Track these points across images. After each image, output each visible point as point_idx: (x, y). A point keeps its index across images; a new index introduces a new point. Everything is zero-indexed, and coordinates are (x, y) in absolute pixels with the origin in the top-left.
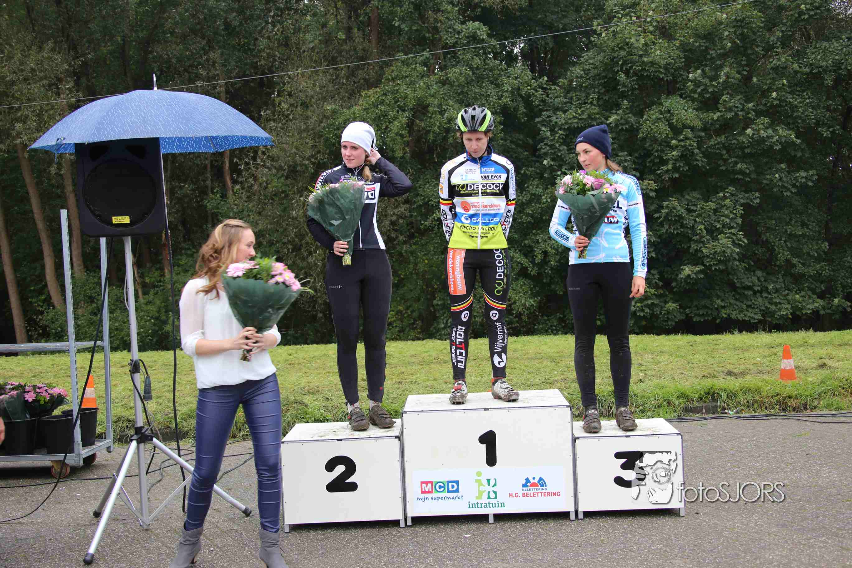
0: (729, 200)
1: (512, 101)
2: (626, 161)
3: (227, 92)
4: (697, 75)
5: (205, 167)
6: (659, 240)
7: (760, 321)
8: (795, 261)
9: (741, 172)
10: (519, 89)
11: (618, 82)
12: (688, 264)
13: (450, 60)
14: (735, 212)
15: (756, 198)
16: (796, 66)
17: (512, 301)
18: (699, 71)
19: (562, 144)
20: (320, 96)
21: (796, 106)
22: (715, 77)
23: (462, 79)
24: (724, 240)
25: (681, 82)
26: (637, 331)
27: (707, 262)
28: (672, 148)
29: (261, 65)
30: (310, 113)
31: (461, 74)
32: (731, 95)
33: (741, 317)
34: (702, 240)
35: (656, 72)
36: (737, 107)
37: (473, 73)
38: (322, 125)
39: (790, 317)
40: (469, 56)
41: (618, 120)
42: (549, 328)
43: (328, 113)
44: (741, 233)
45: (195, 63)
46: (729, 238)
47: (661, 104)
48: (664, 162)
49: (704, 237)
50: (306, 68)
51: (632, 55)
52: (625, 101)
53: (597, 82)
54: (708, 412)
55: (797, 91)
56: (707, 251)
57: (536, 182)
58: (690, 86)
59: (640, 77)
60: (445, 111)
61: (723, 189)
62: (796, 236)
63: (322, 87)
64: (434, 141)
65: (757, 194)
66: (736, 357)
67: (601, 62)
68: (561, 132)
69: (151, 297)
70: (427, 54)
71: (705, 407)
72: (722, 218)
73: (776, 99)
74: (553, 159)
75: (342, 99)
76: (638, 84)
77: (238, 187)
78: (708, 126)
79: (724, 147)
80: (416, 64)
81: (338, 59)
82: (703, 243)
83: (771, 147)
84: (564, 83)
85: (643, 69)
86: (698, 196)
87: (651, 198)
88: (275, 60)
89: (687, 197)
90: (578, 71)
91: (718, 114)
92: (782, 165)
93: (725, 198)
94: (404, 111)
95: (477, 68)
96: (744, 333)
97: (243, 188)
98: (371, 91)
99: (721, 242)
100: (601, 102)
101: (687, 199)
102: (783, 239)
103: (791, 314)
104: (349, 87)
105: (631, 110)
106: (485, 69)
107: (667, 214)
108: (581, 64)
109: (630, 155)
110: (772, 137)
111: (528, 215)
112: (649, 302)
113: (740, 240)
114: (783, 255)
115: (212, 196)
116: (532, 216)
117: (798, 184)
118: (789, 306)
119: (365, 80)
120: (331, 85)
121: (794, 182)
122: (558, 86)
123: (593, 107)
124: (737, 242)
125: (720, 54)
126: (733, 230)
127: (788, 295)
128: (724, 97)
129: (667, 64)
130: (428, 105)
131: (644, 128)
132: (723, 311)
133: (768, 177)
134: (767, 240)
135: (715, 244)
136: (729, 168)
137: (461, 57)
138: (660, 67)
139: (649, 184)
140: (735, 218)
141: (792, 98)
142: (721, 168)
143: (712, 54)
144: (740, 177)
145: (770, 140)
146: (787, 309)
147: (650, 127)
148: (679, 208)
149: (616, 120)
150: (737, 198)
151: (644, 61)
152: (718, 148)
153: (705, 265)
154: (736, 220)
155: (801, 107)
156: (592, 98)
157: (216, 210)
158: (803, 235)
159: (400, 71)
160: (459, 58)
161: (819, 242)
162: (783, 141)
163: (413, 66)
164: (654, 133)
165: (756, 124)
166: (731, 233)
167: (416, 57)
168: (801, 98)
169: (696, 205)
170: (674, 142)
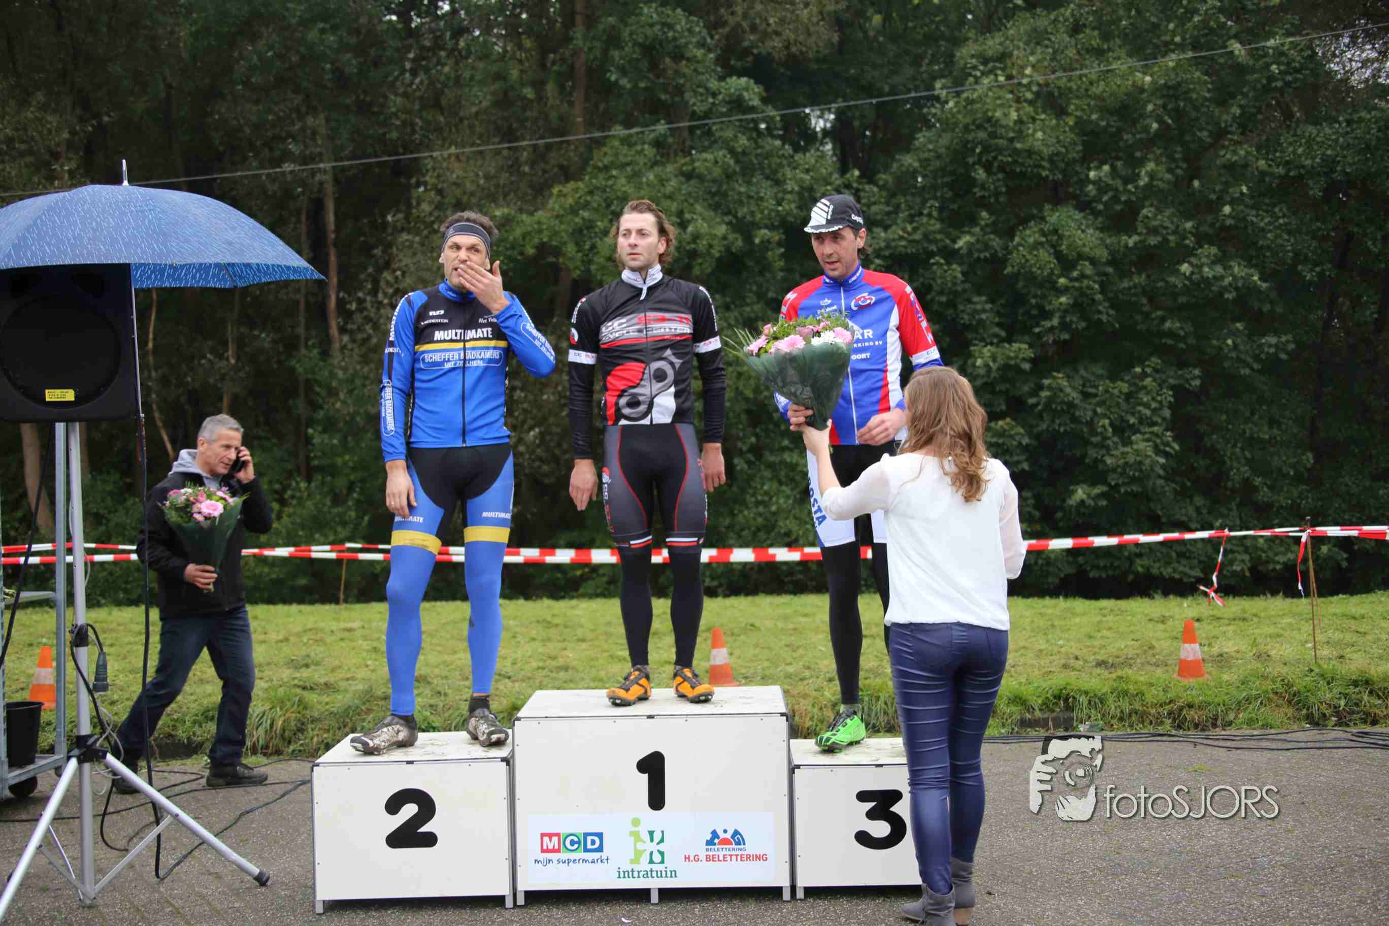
0: (1149, 379)
1: (800, 208)
2: (984, 311)
3: (336, 180)
4: (1102, 174)
6: (1034, 443)
8: (1258, 481)
9: (1171, 334)
11: (973, 182)
12: (1083, 482)
13: (700, 138)
14: (1159, 398)
16: (1262, 163)
17: (793, 537)
18: (1106, 168)
20: (486, 192)
21: (1263, 230)
22: (1133, 178)
23: (717, 172)
24: (1141, 444)
25: (1076, 183)
27: (1113, 480)
28: (1060, 292)
29: (391, 140)
31: (716, 162)
32: (1157, 208)
33: (1167, 572)
34: (1106, 443)
35: (1036, 166)
36: (1166, 228)
37: (737, 162)
39: (1248, 574)
41: (972, 244)
44: (1168, 433)
45: (284, 134)
46: (1148, 440)
47: (1043, 219)
48: (1048, 315)
49: (1109, 438)
50: (464, 147)
51: (996, 137)
52: (984, 214)
53: (939, 181)
54: (1057, 728)
55: (1266, 204)
56: (1114, 461)
58: (1090, 191)
59: (1010, 175)
60: (689, 222)
61: (1141, 362)
62: (1261, 441)
63: (487, 177)
65: (1197, 372)
67: (948, 148)
70: (661, 127)
71: (1052, 719)
72: (1140, 408)
73: (1230, 216)
75: (521, 199)
76: (1007, 186)
77: (346, 338)
78: (1120, 256)
79: (1144, 293)
80: (644, 143)
81: (518, 134)
82: (1108, 448)
83: (1221, 294)
84: (887, 181)
85: (1016, 162)
86: (1101, 371)
87: (1024, 372)
88: (414, 132)
89: (1082, 372)
90: (911, 161)
91: (1136, 238)
92: (1239, 326)
93: (1144, 375)
95: (744, 153)
96: (1171, 597)
97: (353, 341)
98: (568, 188)
99: (1135, 447)
100: (945, 215)
101: (1082, 377)
102: (1239, 445)
103: (1250, 569)
104: (534, 178)
105: (995, 228)
106: (757, 156)
107: (1050, 401)
108: (914, 150)
109: (992, 302)
110: (1222, 278)
113: (1167, 444)
114: (1239, 472)
115: (303, 351)
117: (1263, 356)
118: (1246, 557)
119: (561, 167)
120: (504, 176)
121: (1257, 352)
122: (877, 185)
123: (932, 222)
124: (1162, 447)
125: (1141, 139)
126: (1156, 429)
128: (1145, 211)
129: (1053, 155)
131: (1015, 258)
132: (1138, 561)
133: (1215, 342)
134: (1212, 445)
135: (1126, 450)
136: (1152, 328)
137: (717, 134)
138: (1042, 159)
139: (1020, 349)
140: (1160, 409)
141: (1257, 216)
142: (1139, 327)
143: (1127, 141)
144: (1170, 342)
145: (1219, 283)
146: (1243, 561)
147: (1024, 256)
148: (1068, 390)
149: (970, 245)
150: (1164, 377)
151: (1015, 149)
152: (1135, 295)
153: (1109, 485)
154: (1161, 412)
155: (1270, 231)
156: (930, 207)
157: (310, 376)
158: (1271, 440)
159: (616, 155)
160: (713, 135)
161: (1299, 451)
162: (1240, 284)
163: (639, 148)
164: (1031, 266)
165: (1195, 255)
166: (1152, 433)
167: (642, 133)
168: (1272, 217)
169: (1096, 387)
170: (1062, 281)
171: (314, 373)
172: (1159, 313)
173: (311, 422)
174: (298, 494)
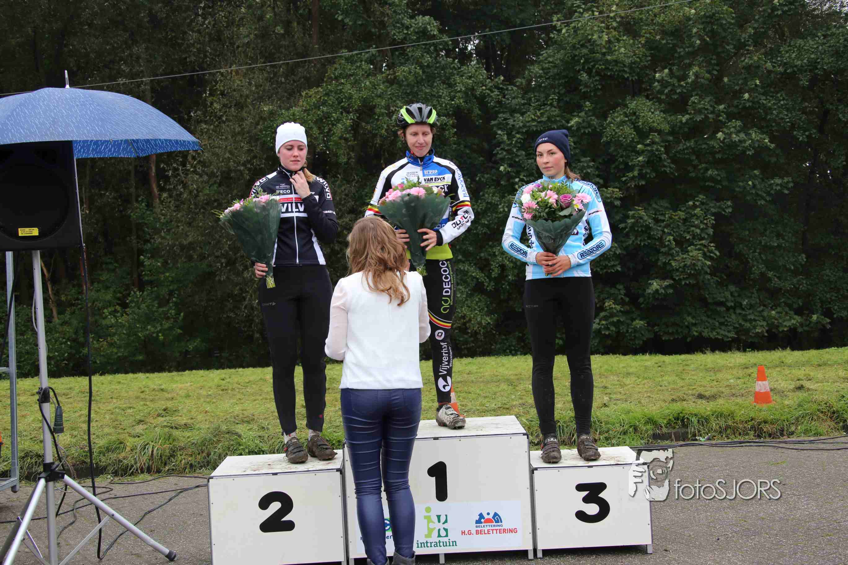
0: (699, 209)
1: (465, 102)
2: (589, 167)
3: (153, 90)
5: (129, 173)
6: (625, 253)
7: (734, 340)
8: (770, 274)
9: (712, 179)
10: (473, 89)
11: (579, 82)
12: (656, 278)
13: (398, 57)
14: (705, 222)
15: (728, 207)
16: (769, 65)
17: (467, 319)
18: (666, 71)
19: (519, 149)
20: (256, 95)
21: (770, 108)
22: (684, 77)
23: (411, 78)
24: (694, 253)
25: (647, 82)
26: (602, 350)
27: (677, 276)
28: (639, 153)
29: (191, 61)
30: (245, 115)
31: (410, 72)
32: (701, 97)
33: (713, 335)
34: (671, 252)
35: (620, 71)
36: (707, 109)
37: (423, 72)
38: (259, 127)
39: (766, 334)
40: (418, 53)
41: (580, 123)
42: (507, 349)
43: (266, 115)
44: (712, 245)
45: (117, 58)
46: (699, 249)
47: (626, 106)
48: (630, 169)
49: (673, 249)
50: (241, 65)
51: (594, 53)
52: (587, 103)
53: (557, 82)
54: (677, 439)
55: (771, 92)
56: (677, 264)
57: (492, 190)
58: (656, 87)
59: (603, 77)
60: (393, 112)
61: (693, 198)
62: (771, 247)
63: (257, 86)
64: (381, 145)
65: (729, 203)
66: (708, 378)
67: (561, 60)
68: (518, 136)
69: (67, 316)
70: (373, 50)
71: (674, 433)
72: (692, 229)
73: (748, 100)
74: (510, 166)
75: (280, 99)
76: (601, 84)
77: (165, 195)
78: (677, 129)
79: (694, 152)
80: (361, 61)
81: (276, 56)
82: (672, 255)
83: (744, 152)
84: (522, 83)
86: (666, 205)
87: (616, 207)
88: (206, 56)
89: (654, 206)
90: (537, 70)
91: (687, 116)
92: (756, 172)
93: (695, 207)
94: (348, 112)
95: (428, 66)
96: (717, 352)
97: (171, 196)
98: (312, 92)
99: (691, 254)
100: (561, 104)
101: (654, 209)
102: (758, 251)
103: (767, 331)
104: (288, 86)
105: (594, 112)
106: (437, 67)
107: (634, 225)
108: (540, 62)
109: (593, 161)
110: (745, 141)
111: (484, 225)
112: (615, 319)
113: (711, 252)
114: (758, 268)
115: (136, 205)
116: (488, 226)
117: (773, 192)
118: (765, 324)
119: (305, 78)
120: (268, 84)
121: (769, 190)
122: (516, 86)
123: (553, 109)
124: (708, 254)
125: (688, 52)
126: (703, 242)
127: (763, 311)
128: (692, 99)
129: (632, 63)
130: (375, 107)
131: (608, 132)
132: (694, 329)
133: (741, 184)
134: (740, 251)
135: (684, 256)
136: (700, 175)
137: (410, 54)
138: (625, 66)
139: (613, 192)
140: (706, 229)
141: (765, 100)
142: (691, 175)
143: (680, 52)
144: (711, 184)
145: (743, 145)
146: (762, 326)
147: (614, 130)
148: (646, 218)
149: (578, 123)
150: (707, 207)
151: (607, 60)
152: (687, 154)
153: (674, 280)
154: (706, 231)
155: (775, 109)
156: (552, 99)
157: (140, 221)
158: (779, 246)
159: (344, 69)
160: (407, 55)
161: (796, 254)
162: (756, 145)
163: (358, 64)
164: (619, 137)
165: (727, 127)
166: (700, 244)
167: (361, 54)
168: (775, 100)
169: (664, 215)
170: (639, 146)
171: (143, 218)
172: (703, 165)
173: (141, 252)
174: (135, 300)
